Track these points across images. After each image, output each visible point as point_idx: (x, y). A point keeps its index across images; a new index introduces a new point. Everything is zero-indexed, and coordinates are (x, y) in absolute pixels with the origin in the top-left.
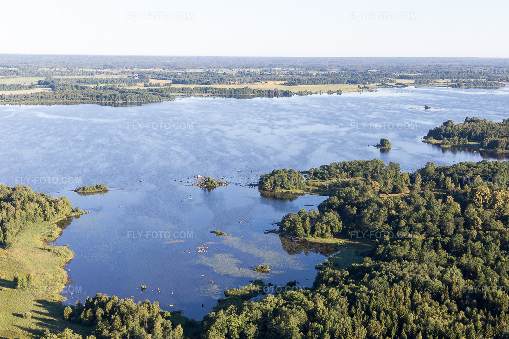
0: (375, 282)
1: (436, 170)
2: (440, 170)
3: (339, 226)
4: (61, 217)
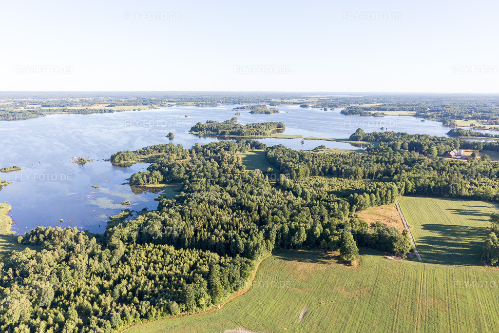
1: (202, 146)
3: (161, 178)
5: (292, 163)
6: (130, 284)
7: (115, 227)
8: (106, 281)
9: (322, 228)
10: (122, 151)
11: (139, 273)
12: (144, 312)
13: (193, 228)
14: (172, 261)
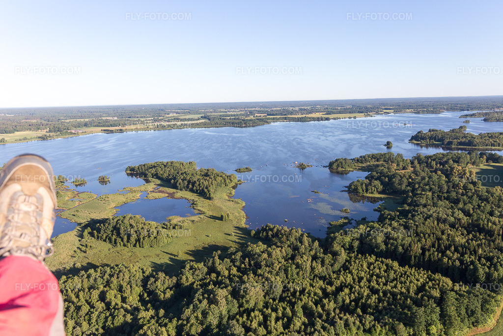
0: (417, 218)
1: (425, 157)
2: (428, 157)
3: (381, 187)
6: (352, 294)
7: (337, 234)
8: (329, 287)
10: (340, 158)
11: (362, 284)
12: (367, 326)
13: (420, 245)
14: (397, 278)
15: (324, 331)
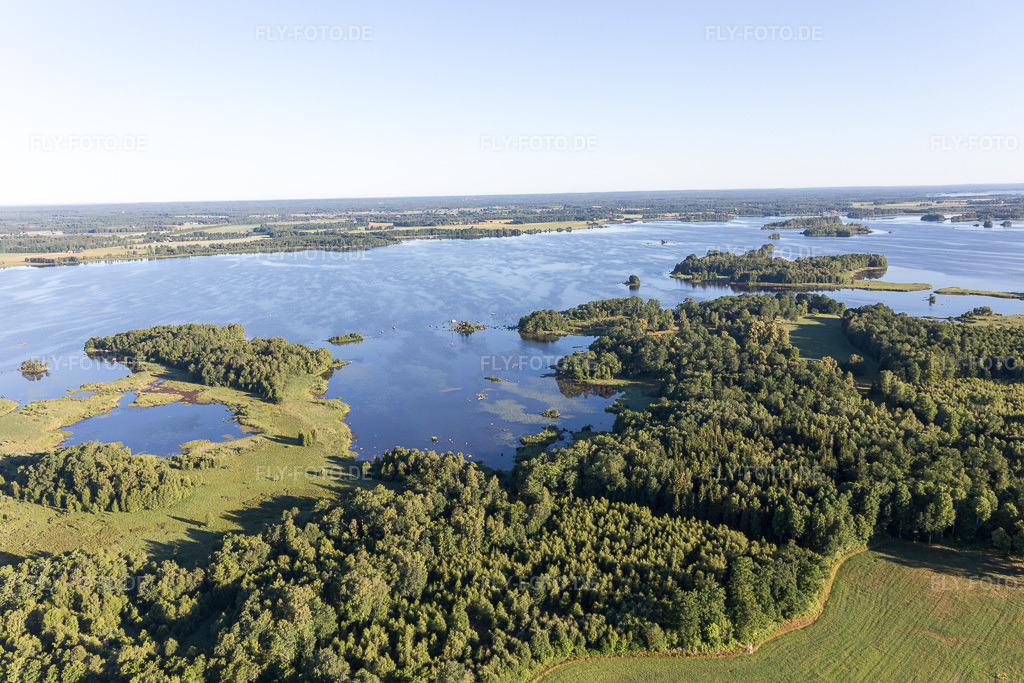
0: (684, 423)
1: (700, 305)
2: (705, 305)
3: (618, 366)
4: (324, 369)
5: (909, 347)
7: (534, 461)
8: (520, 565)
9: (996, 501)
10: (541, 310)
11: (583, 556)
12: (594, 637)
13: (690, 474)
14: (648, 540)
15: (510, 653)
